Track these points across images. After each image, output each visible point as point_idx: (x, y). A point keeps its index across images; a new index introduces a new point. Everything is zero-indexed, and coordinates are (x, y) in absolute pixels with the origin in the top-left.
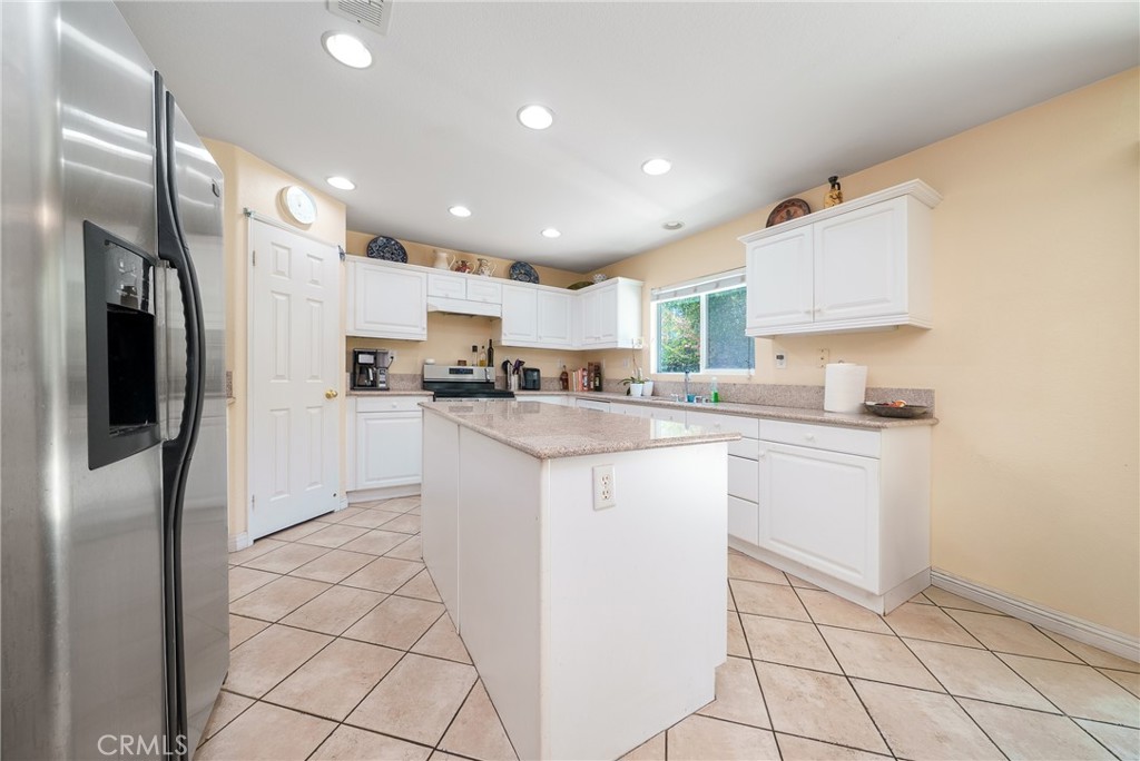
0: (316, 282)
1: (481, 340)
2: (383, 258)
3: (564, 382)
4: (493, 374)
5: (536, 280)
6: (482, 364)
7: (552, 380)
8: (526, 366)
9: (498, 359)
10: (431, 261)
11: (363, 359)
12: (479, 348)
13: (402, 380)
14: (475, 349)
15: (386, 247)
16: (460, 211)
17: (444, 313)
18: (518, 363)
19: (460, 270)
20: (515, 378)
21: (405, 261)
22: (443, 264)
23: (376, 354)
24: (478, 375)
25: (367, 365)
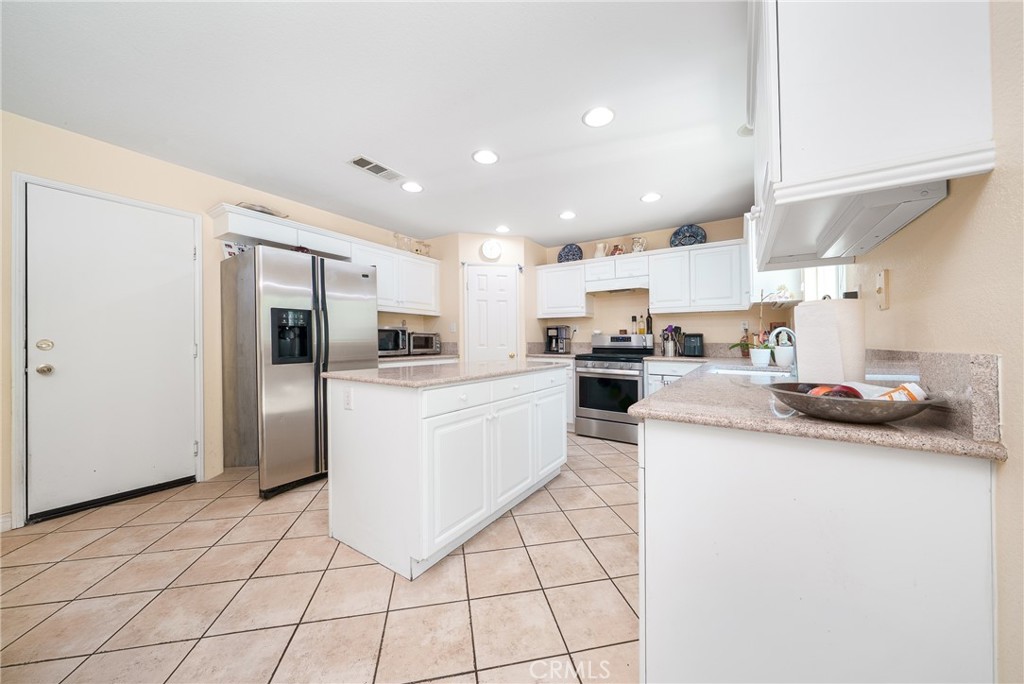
0: (502, 290)
1: (641, 311)
2: (568, 260)
4: (652, 341)
6: (641, 332)
7: (729, 347)
8: (685, 330)
11: (553, 333)
12: (638, 318)
13: (581, 347)
14: (634, 319)
15: (572, 252)
17: (611, 292)
18: (677, 330)
19: (613, 254)
20: (670, 346)
21: (581, 258)
22: (599, 253)
23: (558, 329)
24: (636, 341)
25: (553, 337)
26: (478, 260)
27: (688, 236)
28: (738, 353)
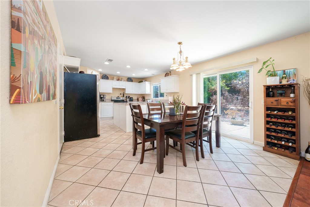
1: (122, 92)
2: (104, 79)
4: (124, 98)
5: (132, 81)
6: (122, 97)
7: (135, 99)
8: (130, 97)
9: (125, 96)
10: (113, 79)
13: (108, 100)
14: (121, 94)
15: (105, 77)
17: (115, 88)
19: (117, 80)
20: (128, 99)
21: (108, 79)
22: (115, 79)
23: (103, 95)
24: (121, 99)
25: (102, 97)
27: (130, 80)
28: (137, 100)
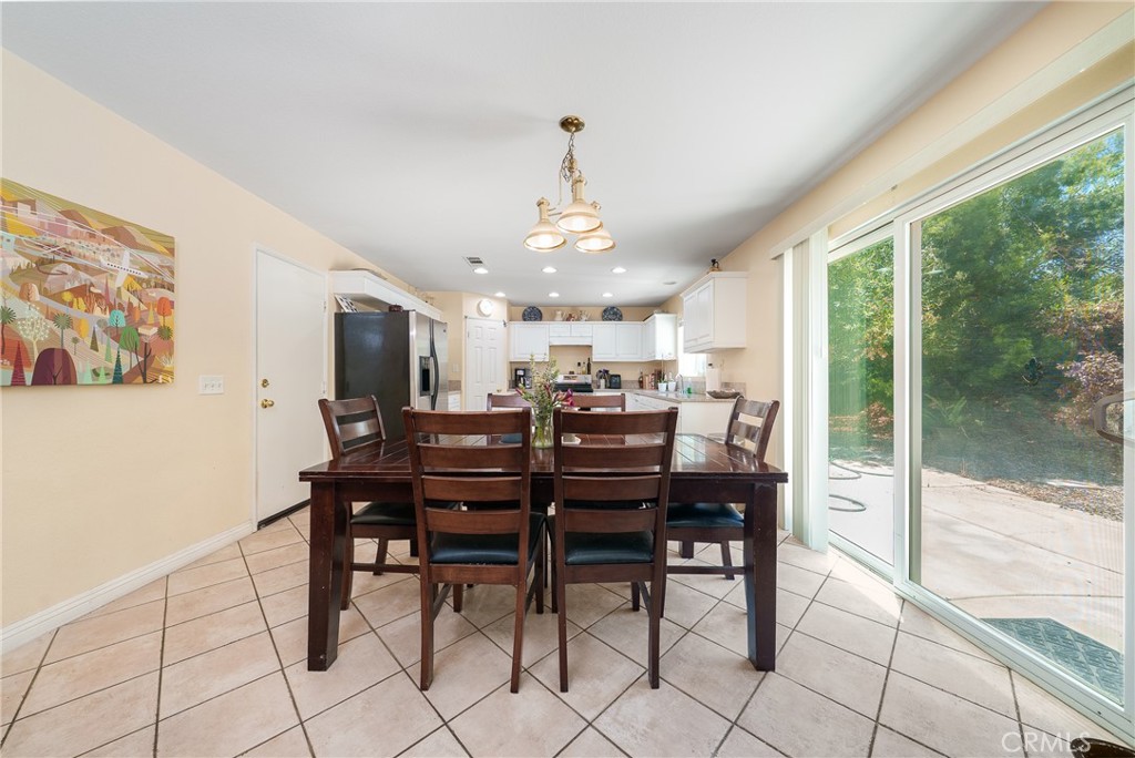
0: (493, 340)
1: (583, 359)
2: (530, 320)
3: (641, 384)
4: (589, 379)
5: (620, 318)
6: (584, 373)
7: (632, 382)
8: (611, 373)
9: (594, 370)
10: (553, 318)
11: (521, 373)
12: (582, 364)
14: (579, 364)
15: (533, 314)
16: (554, 295)
18: (607, 372)
19: (568, 320)
20: (603, 382)
21: (541, 320)
22: (559, 318)
23: (524, 370)
24: (581, 379)
25: (520, 376)
26: (477, 316)
27: (612, 313)
28: (638, 386)
